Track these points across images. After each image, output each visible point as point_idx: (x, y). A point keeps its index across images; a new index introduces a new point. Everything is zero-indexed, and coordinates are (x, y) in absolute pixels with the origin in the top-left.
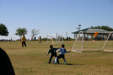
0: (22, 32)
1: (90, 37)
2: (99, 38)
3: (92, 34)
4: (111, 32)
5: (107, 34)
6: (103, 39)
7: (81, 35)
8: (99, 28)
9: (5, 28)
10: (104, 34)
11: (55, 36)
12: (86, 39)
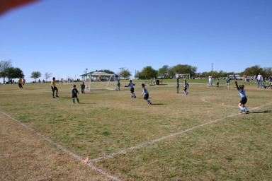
0: (36, 75)
1: (95, 79)
2: (103, 79)
3: (96, 76)
4: (112, 75)
5: (109, 76)
6: (106, 80)
7: (88, 77)
8: (102, 71)
9: (21, 72)
10: (106, 76)
11: (65, 78)
12: (92, 81)
